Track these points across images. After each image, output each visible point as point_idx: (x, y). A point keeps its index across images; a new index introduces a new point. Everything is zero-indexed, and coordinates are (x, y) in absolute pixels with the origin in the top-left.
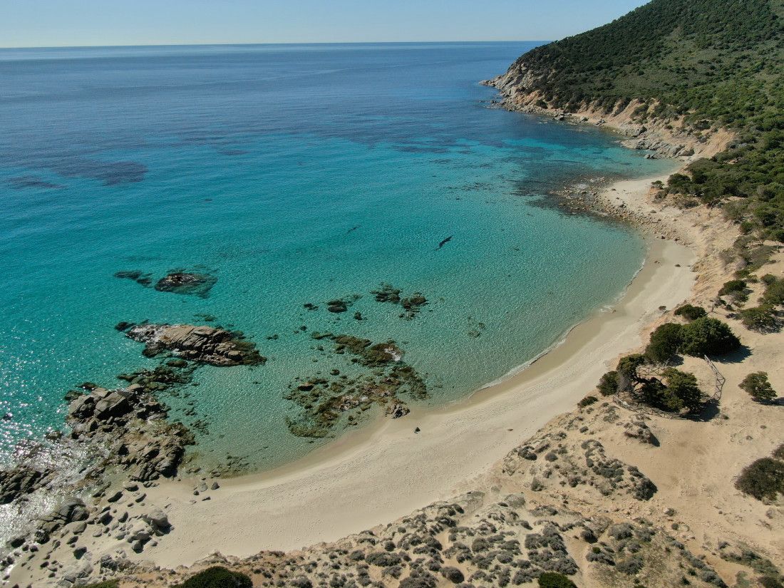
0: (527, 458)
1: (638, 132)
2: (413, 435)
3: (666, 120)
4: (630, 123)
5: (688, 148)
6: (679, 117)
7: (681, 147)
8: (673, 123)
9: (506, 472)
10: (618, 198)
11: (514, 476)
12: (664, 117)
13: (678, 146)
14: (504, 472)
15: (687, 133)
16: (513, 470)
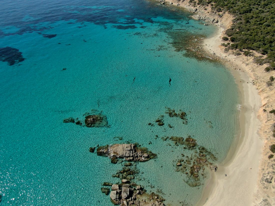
0: (269, 183)
1: (195, 11)
2: (226, 178)
3: (204, 6)
4: (189, 6)
5: (216, 20)
6: (208, 5)
7: (214, 20)
8: (206, 7)
9: (265, 188)
10: (210, 50)
11: (268, 189)
12: (203, 5)
13: (213, 19)
14: (264, 188)
15: (214, 13)
16: (267, 187)
